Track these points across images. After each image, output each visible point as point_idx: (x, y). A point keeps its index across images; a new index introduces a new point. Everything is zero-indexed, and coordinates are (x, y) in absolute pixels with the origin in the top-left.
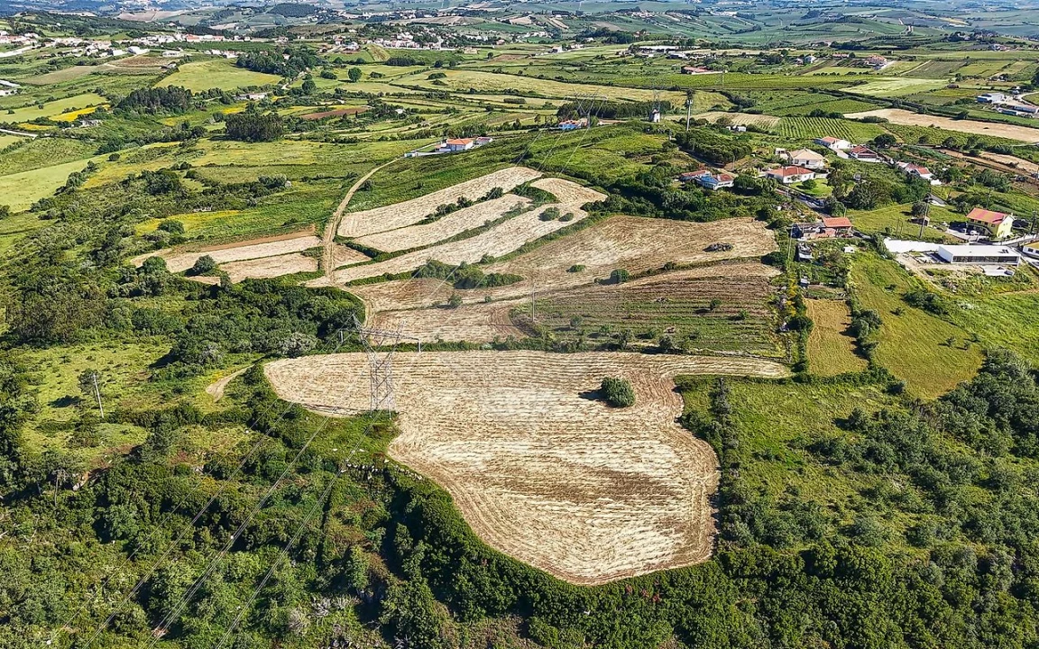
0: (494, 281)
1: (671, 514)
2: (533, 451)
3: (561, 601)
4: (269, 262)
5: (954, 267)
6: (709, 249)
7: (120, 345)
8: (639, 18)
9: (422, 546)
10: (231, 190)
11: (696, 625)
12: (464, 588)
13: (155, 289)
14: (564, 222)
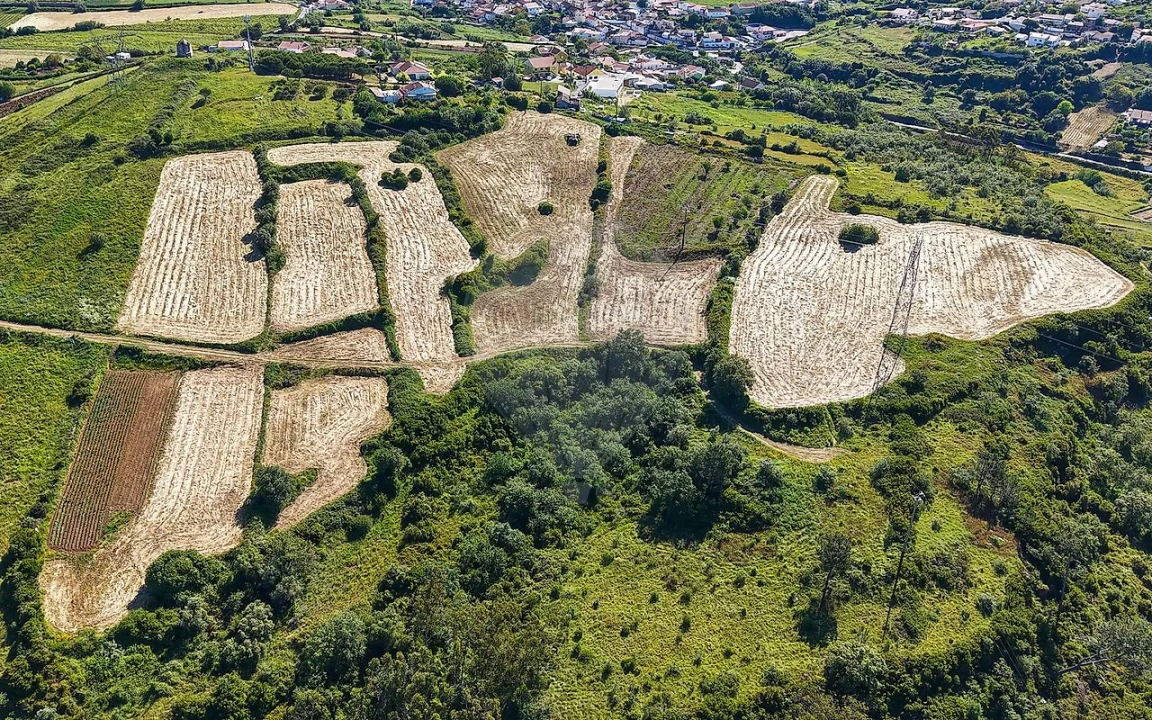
6: (571, 143)
14: (421, 181)
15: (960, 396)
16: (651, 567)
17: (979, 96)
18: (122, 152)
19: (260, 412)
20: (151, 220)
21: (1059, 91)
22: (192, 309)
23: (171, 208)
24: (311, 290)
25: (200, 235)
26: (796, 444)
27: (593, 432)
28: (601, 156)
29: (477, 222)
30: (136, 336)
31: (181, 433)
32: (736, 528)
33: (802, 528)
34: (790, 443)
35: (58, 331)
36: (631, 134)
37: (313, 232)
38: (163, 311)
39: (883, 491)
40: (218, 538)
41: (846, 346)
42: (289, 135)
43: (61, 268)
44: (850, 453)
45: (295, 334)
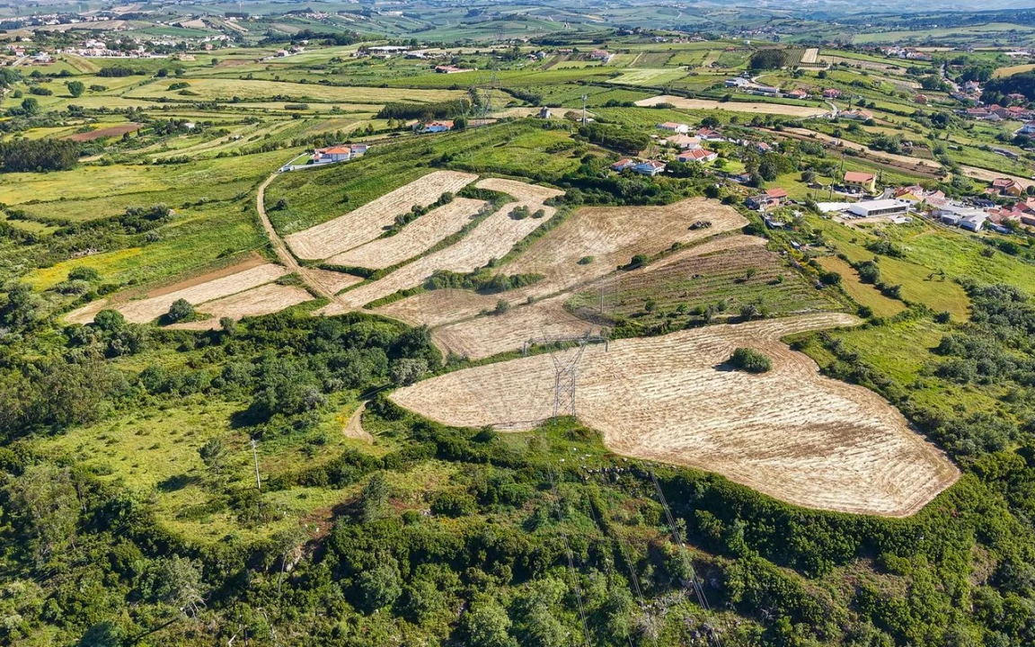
0: (516, 282)
1: (898, 446)
2: (736, 423)
3: (903, 534)
4: (248, 297)
5: (870, 220)
6: (693, 228)
7: (155, 411)
8: (316, 20)
9: (741, 524)
10: (94, 226)
11: (989, 526)
12: (808, 548)
13: (133, 346)
14: (538, 219)
20: (383, 197)
26: (362, 422)
30: (284, 242)
38: (314, 237)
40: (143, 319)
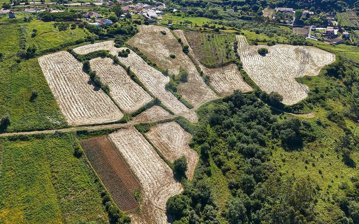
14: (130, 53)
15: (326, 92)
16: (297, 159)
17: (239, 7)
18: (16, 58)
19: (147, 142)
20: (48, 82)
21: (258, 4)
22: (91, 112)
23: (52, 76)
24: (126, 97)
25: (71, 84)
26: (303, 114)
27: (248, 123)
28: (176, 37)
29: (157, 64)
30: (79, 126)
31: (128, 156)
32: (309, 142)
33: (324, 137)
34: (301, 114)
35: (46, 131)
36: (177, 29)
37: (110, 76)
38: (81, 115)
39: (334, 121)
40: (176, 189)
41: (288, 83)
42: (76, 43)
43: (26, 107)
44: (317, 113)
45: (135, 113)
